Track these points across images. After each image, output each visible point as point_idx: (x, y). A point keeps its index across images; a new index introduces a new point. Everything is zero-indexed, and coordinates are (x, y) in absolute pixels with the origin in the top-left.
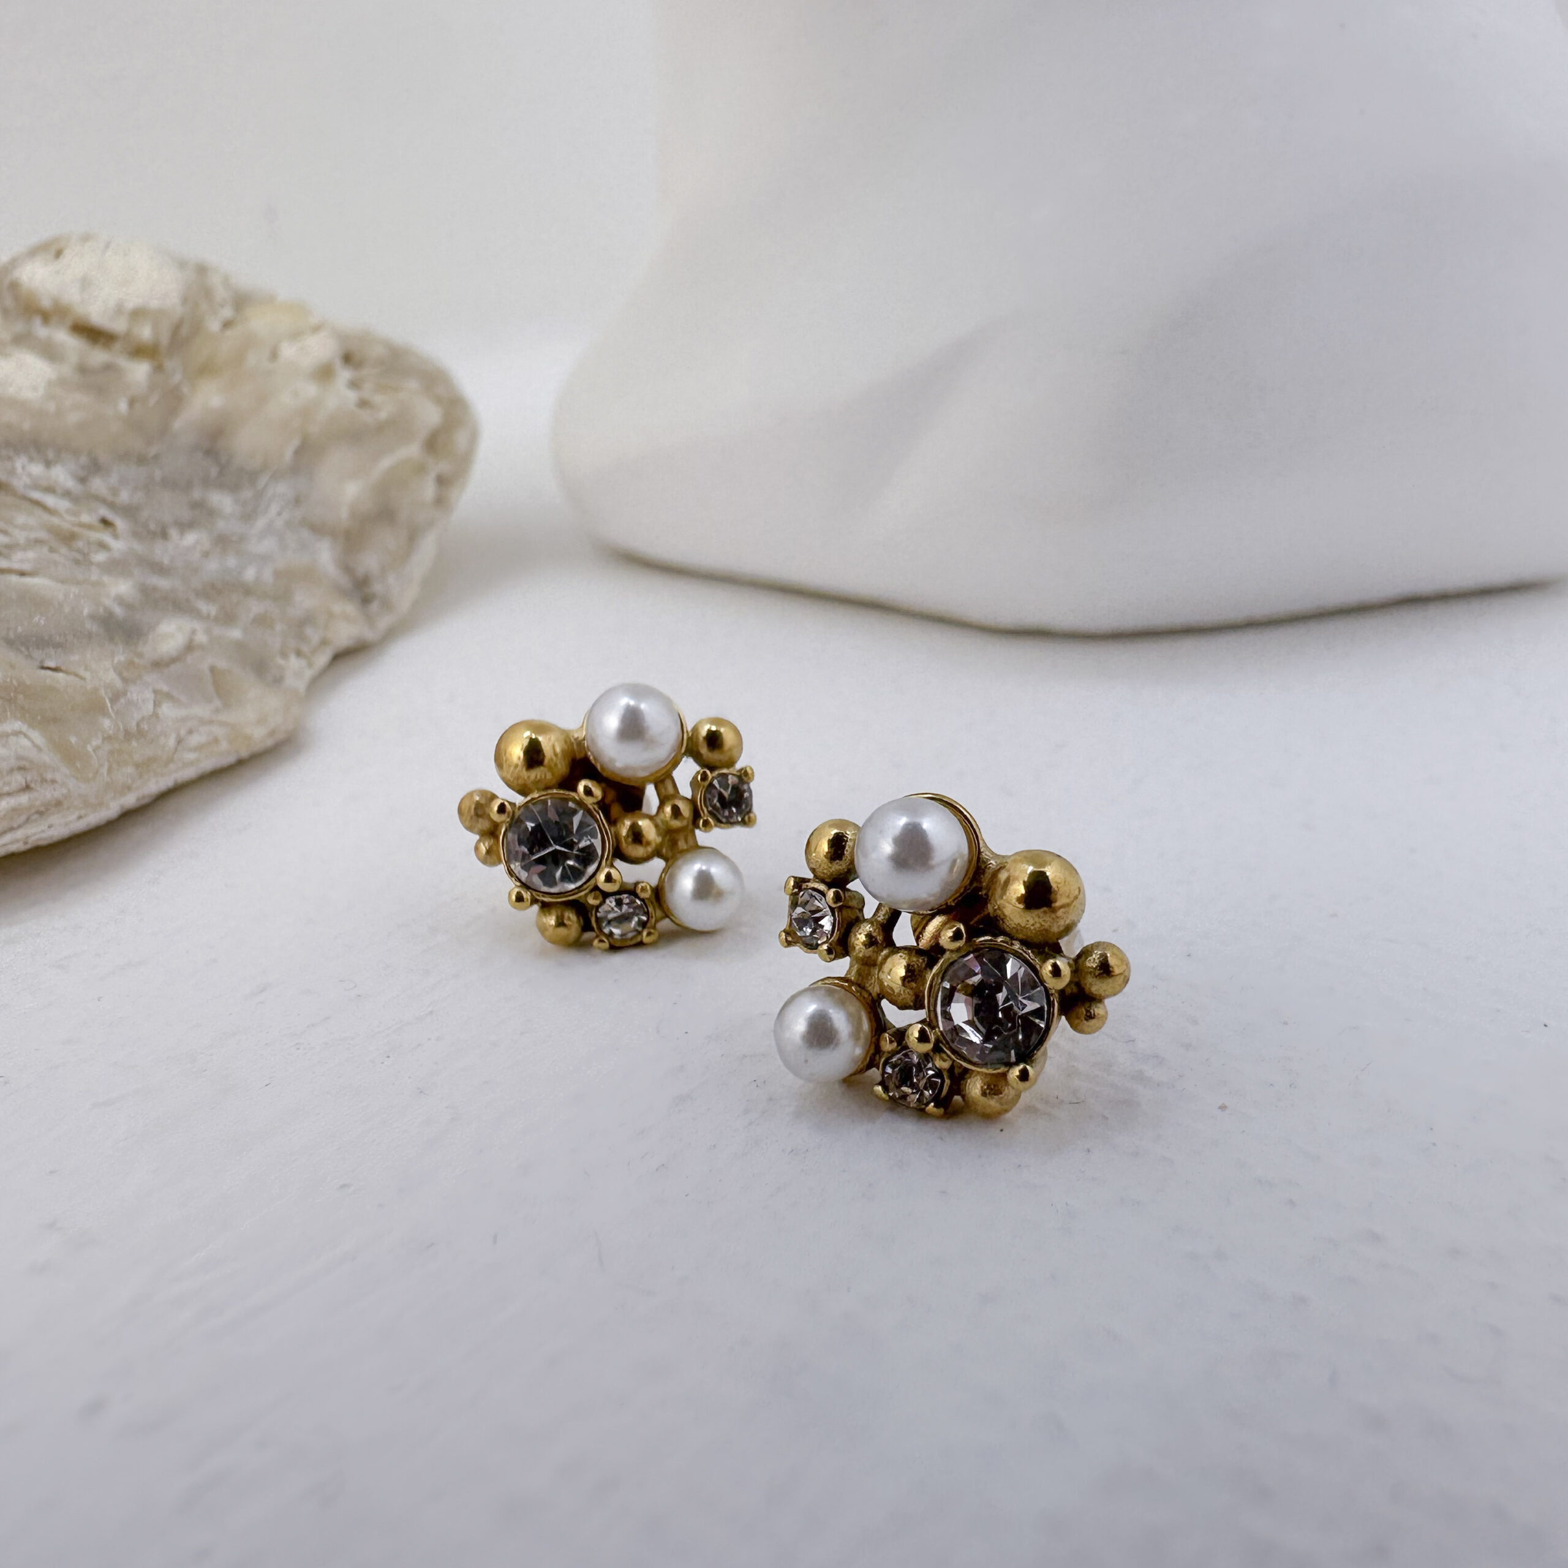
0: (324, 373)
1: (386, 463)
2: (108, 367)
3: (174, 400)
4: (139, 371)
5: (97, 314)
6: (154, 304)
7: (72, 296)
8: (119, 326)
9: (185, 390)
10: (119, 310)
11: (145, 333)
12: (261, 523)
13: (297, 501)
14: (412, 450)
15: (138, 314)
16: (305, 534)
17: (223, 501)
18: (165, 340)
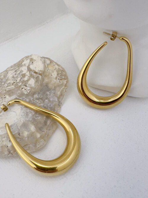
0: (56, 78)
1: (62, 89)
2: (38, 76)
3: (43, 80)
4: (40, 77)
5: (37, 71)
6: (41, 70)
7: (35, 69)
8: (38, 72)
9: (44, 78)
10: (39, 71)
11: (41, 73)
12: (51, 95)
13: (54, 93)
14: (64, 87)
15: (40, 71)
16: (55, 97)
17: (48, 93)
18: (42, 73)
